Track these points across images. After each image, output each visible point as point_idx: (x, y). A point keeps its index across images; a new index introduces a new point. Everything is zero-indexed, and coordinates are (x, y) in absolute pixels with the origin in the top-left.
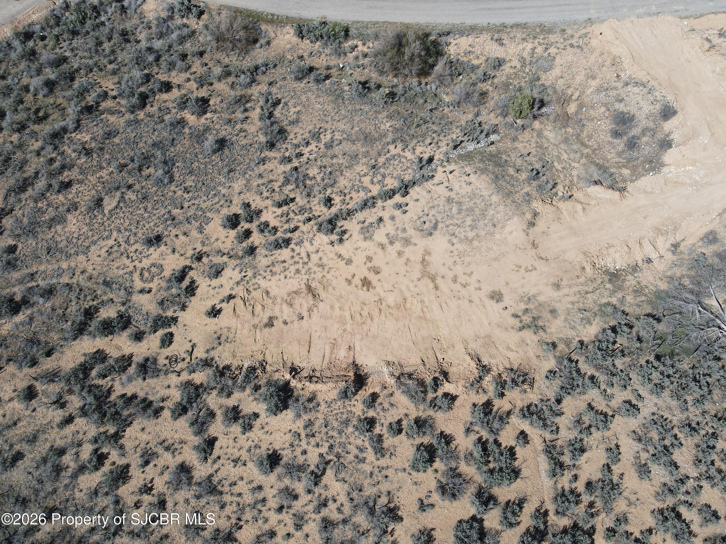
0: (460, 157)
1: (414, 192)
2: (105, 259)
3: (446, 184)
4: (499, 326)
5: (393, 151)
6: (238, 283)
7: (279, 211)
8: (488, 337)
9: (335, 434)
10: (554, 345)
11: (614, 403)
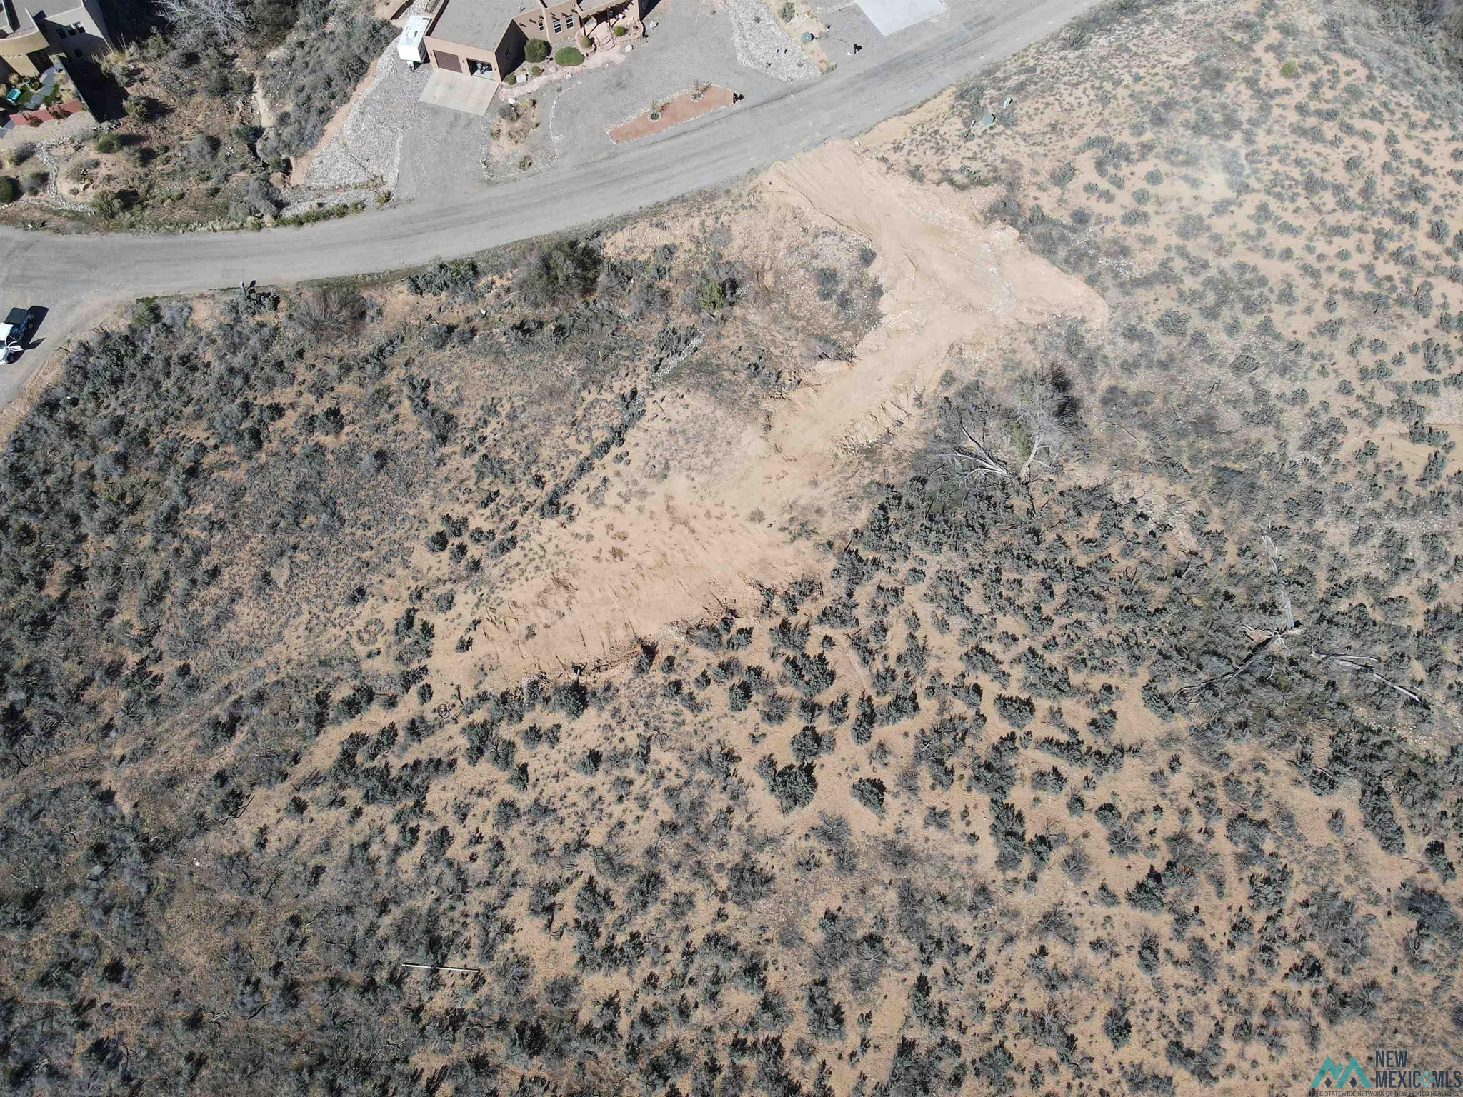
0: (667, 378)
1: (630, 436)
2: (308, 639)
3: (662, 415)
4: (770, 545)
5: (589, 398)
6: (477, 605)
7: (487, 511)
8: (763, 560)
9: (645, 710)
10: (830, 544)
11: (901, 577)
